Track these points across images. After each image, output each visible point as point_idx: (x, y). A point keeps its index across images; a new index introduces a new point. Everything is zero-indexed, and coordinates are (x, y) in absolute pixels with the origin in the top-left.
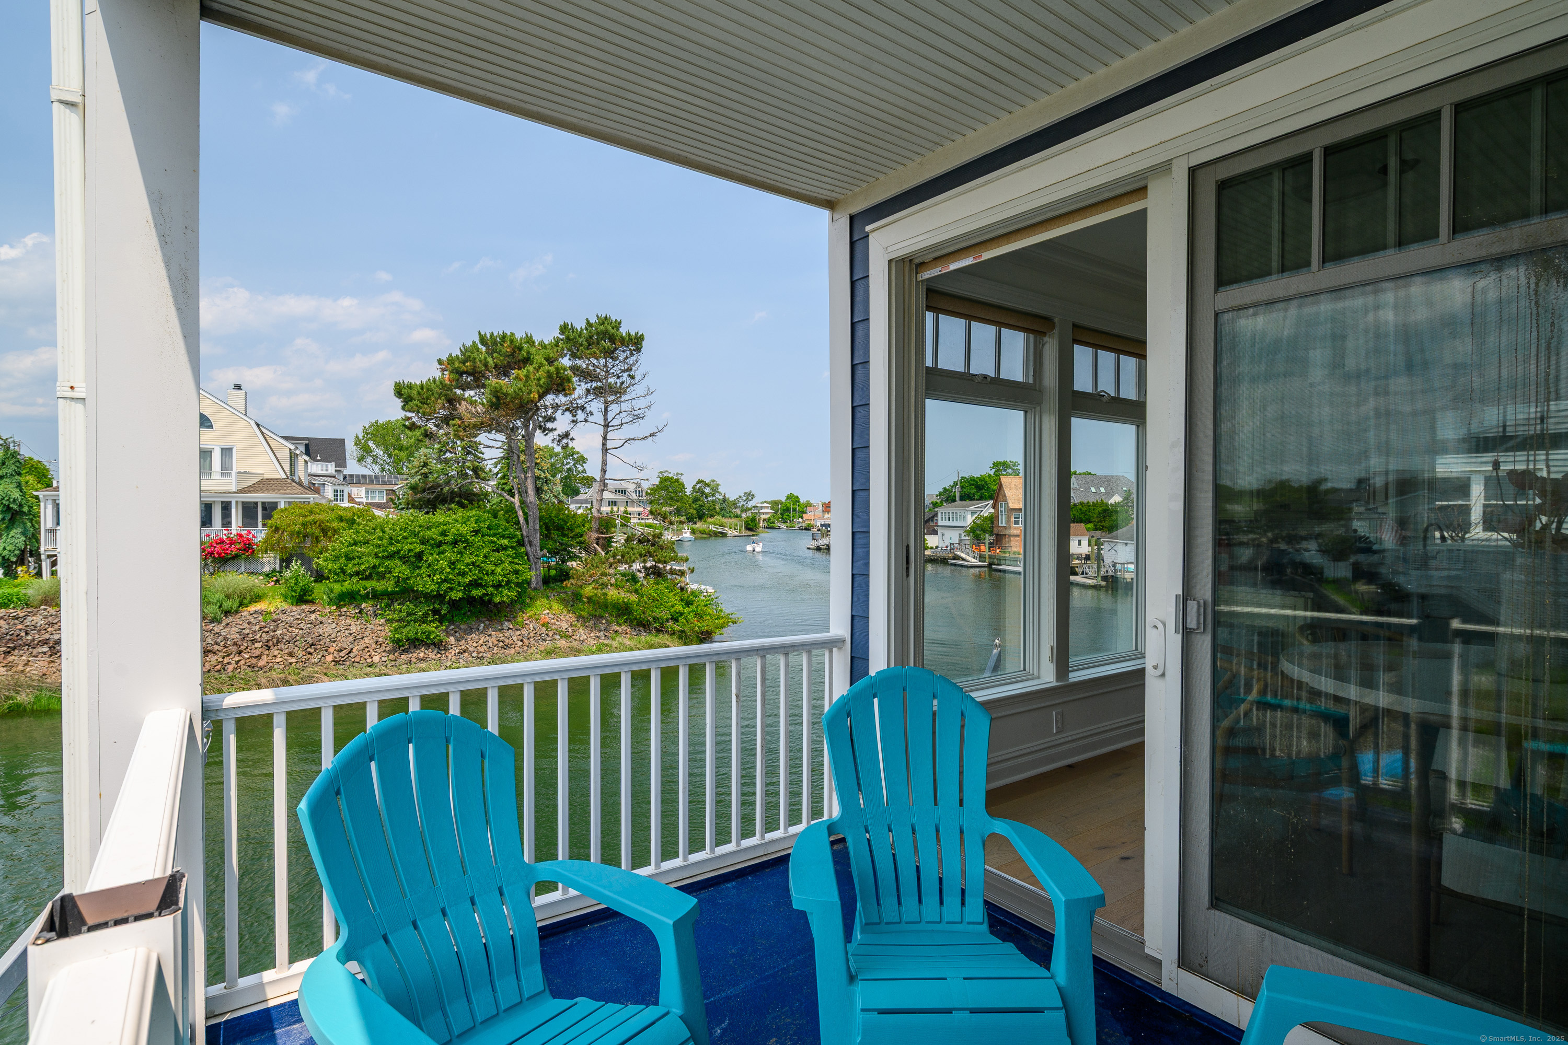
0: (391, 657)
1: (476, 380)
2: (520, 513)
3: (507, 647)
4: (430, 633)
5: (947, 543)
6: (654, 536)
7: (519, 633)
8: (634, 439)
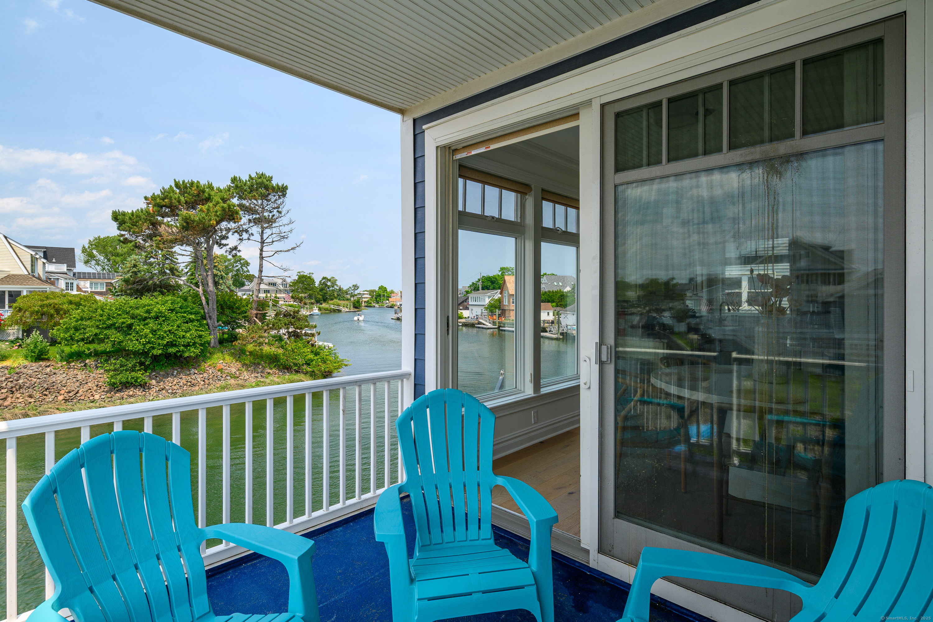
0: (108, 395)
1: (172, 211)
2: (203, 298)
3: (194, 385)
4: (138, 378)
5: (474, 315)
6: (294, 312)
7: (201, 376)
8: (281, 251)
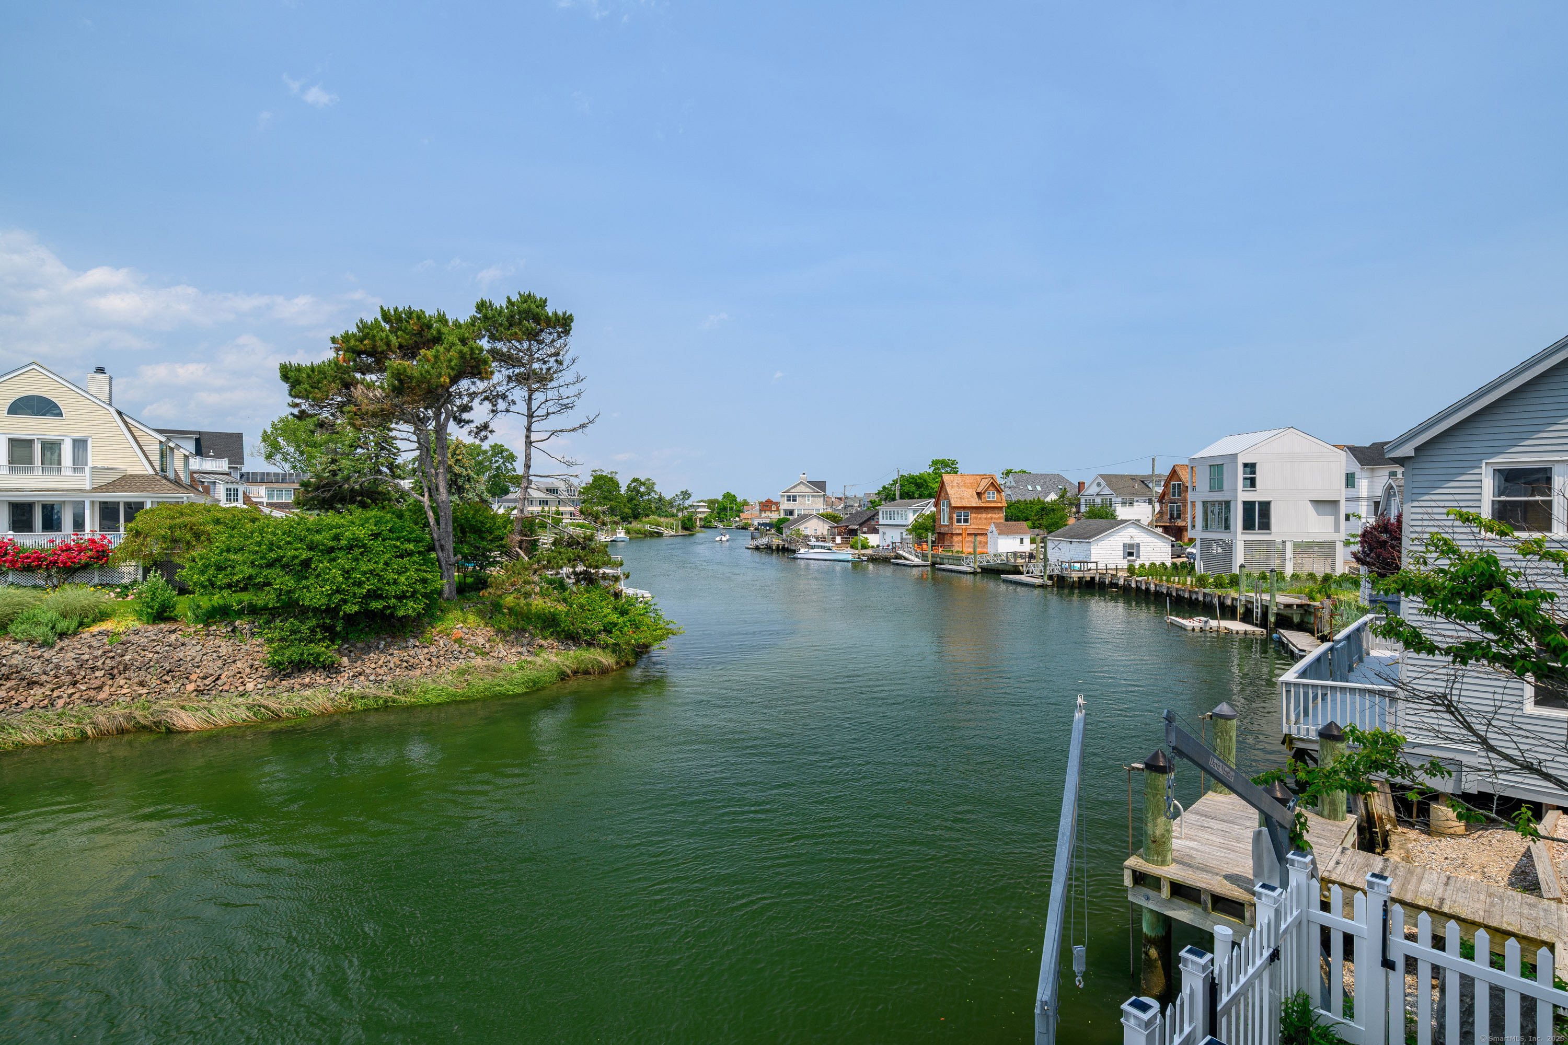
0: (269, 683)
1: (378, 362)
2: (431, 514)
3: (413, 667)
4: (319, 655)
5: (889, 541)
6: (584, 538)
7: (426, 650)
8: (562, 431)
